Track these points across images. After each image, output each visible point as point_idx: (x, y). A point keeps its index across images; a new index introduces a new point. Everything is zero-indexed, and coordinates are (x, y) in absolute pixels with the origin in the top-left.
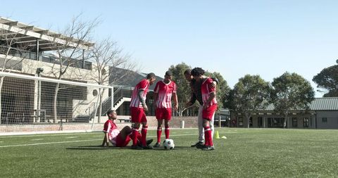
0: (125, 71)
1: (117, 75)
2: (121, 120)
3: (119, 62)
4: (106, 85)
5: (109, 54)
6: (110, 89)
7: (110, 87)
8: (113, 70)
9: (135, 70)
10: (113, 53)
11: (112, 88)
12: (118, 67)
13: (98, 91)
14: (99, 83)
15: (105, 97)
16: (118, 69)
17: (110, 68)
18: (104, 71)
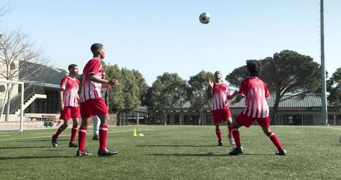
0: (37, 66)
1: (27, 69)
2: (32, 118)
3: (30, 56)
4: (16, 80)
5: (19, 47)
6: (20, 85)
7: (20, 83)
8: (24, 64)
9: (49, 65)
10: (24, 47)
11: (23, 83)
12: (29, 61)
13: (6, 86)
14: (7, 79)
15: (15, 93)
16: (29, 63)
17: (21, 62)
18: (13, 66)
